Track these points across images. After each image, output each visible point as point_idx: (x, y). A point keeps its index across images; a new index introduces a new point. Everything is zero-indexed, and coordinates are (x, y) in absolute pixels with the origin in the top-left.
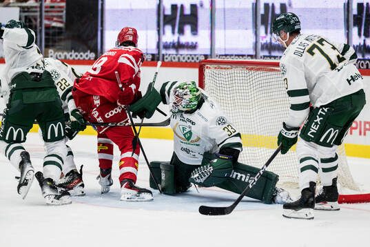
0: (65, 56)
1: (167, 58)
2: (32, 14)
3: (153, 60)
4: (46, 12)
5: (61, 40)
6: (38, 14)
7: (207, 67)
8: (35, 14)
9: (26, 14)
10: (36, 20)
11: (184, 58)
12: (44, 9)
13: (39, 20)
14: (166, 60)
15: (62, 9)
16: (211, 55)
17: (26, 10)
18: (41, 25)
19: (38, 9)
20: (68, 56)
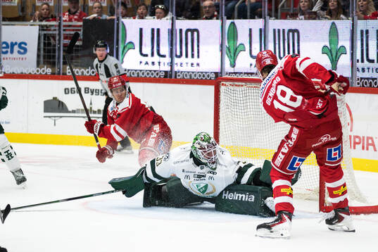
0: (83, 73)
1: (179, 76)
2: (51, 32)
3: (165, 76)
4: (64, 30)
5: (78, 57)
6: (57, 32)
7: (223, 84)
8: (54, 32)
9: (45, 32)
10: (54, 38)
11: (195, 76)
12: (62, 28)
13: (57, 38)
14: (178, 77)
15: (80, 28)
16: (221, 73)
17: (45, 28)
18: (59, 44)
19: (57, 28)
20: (85, 73)
